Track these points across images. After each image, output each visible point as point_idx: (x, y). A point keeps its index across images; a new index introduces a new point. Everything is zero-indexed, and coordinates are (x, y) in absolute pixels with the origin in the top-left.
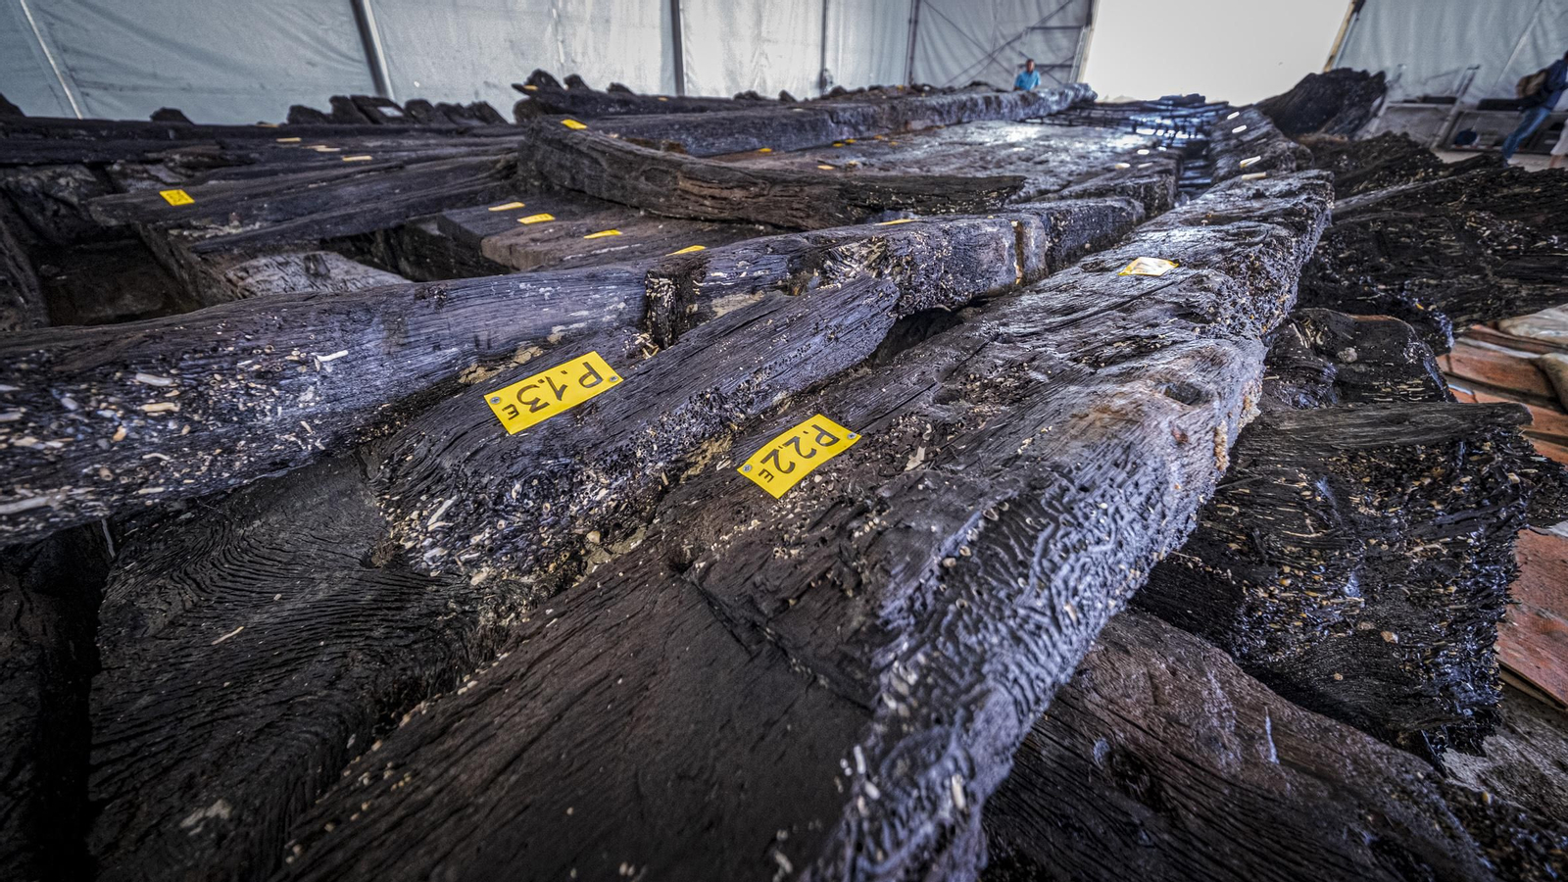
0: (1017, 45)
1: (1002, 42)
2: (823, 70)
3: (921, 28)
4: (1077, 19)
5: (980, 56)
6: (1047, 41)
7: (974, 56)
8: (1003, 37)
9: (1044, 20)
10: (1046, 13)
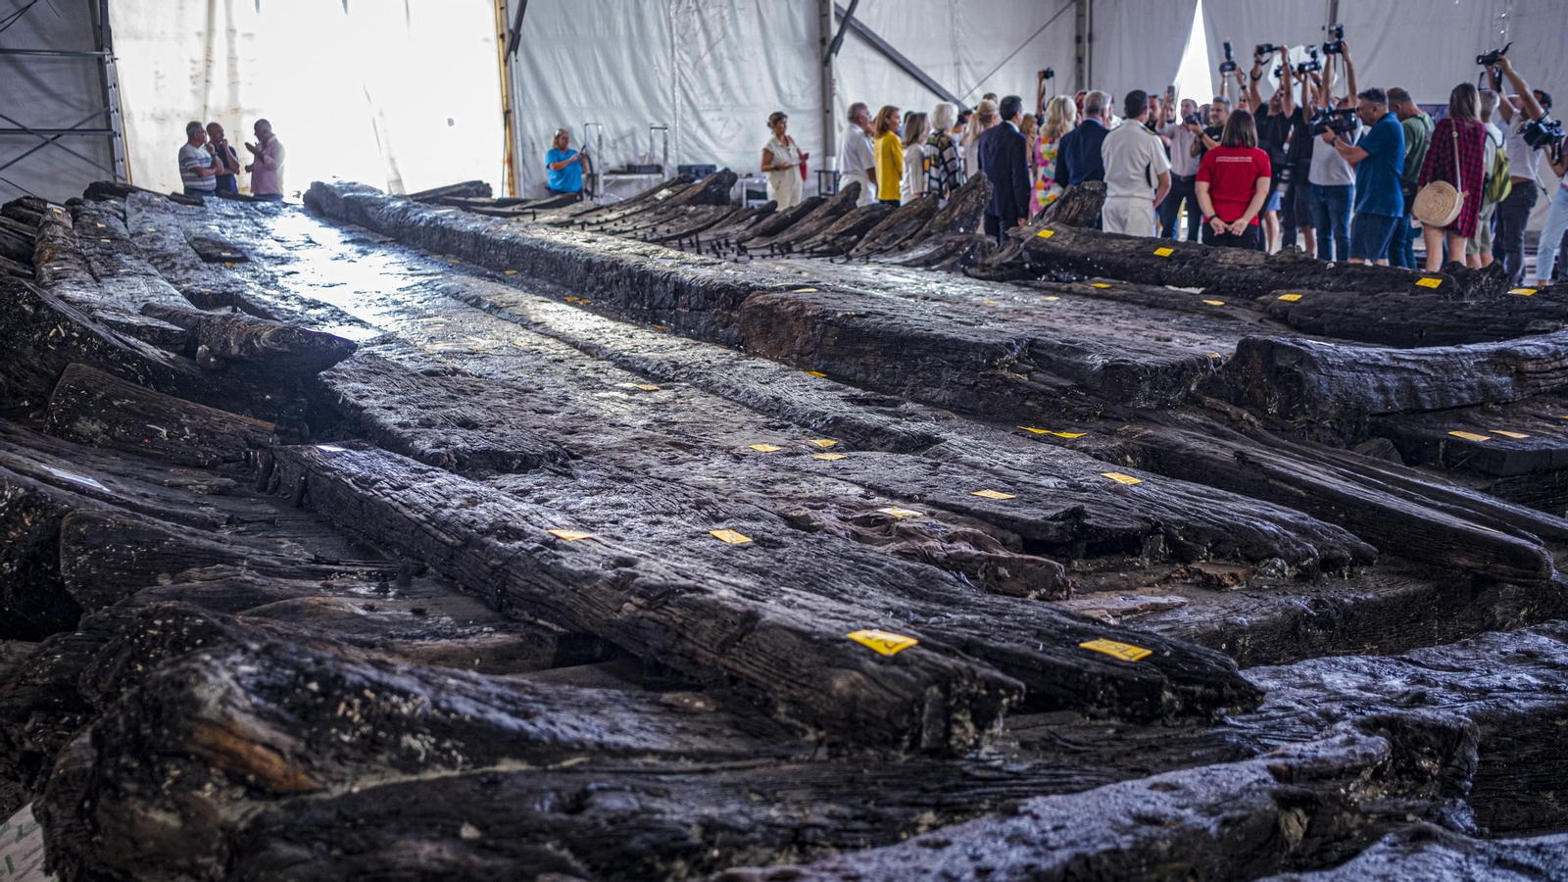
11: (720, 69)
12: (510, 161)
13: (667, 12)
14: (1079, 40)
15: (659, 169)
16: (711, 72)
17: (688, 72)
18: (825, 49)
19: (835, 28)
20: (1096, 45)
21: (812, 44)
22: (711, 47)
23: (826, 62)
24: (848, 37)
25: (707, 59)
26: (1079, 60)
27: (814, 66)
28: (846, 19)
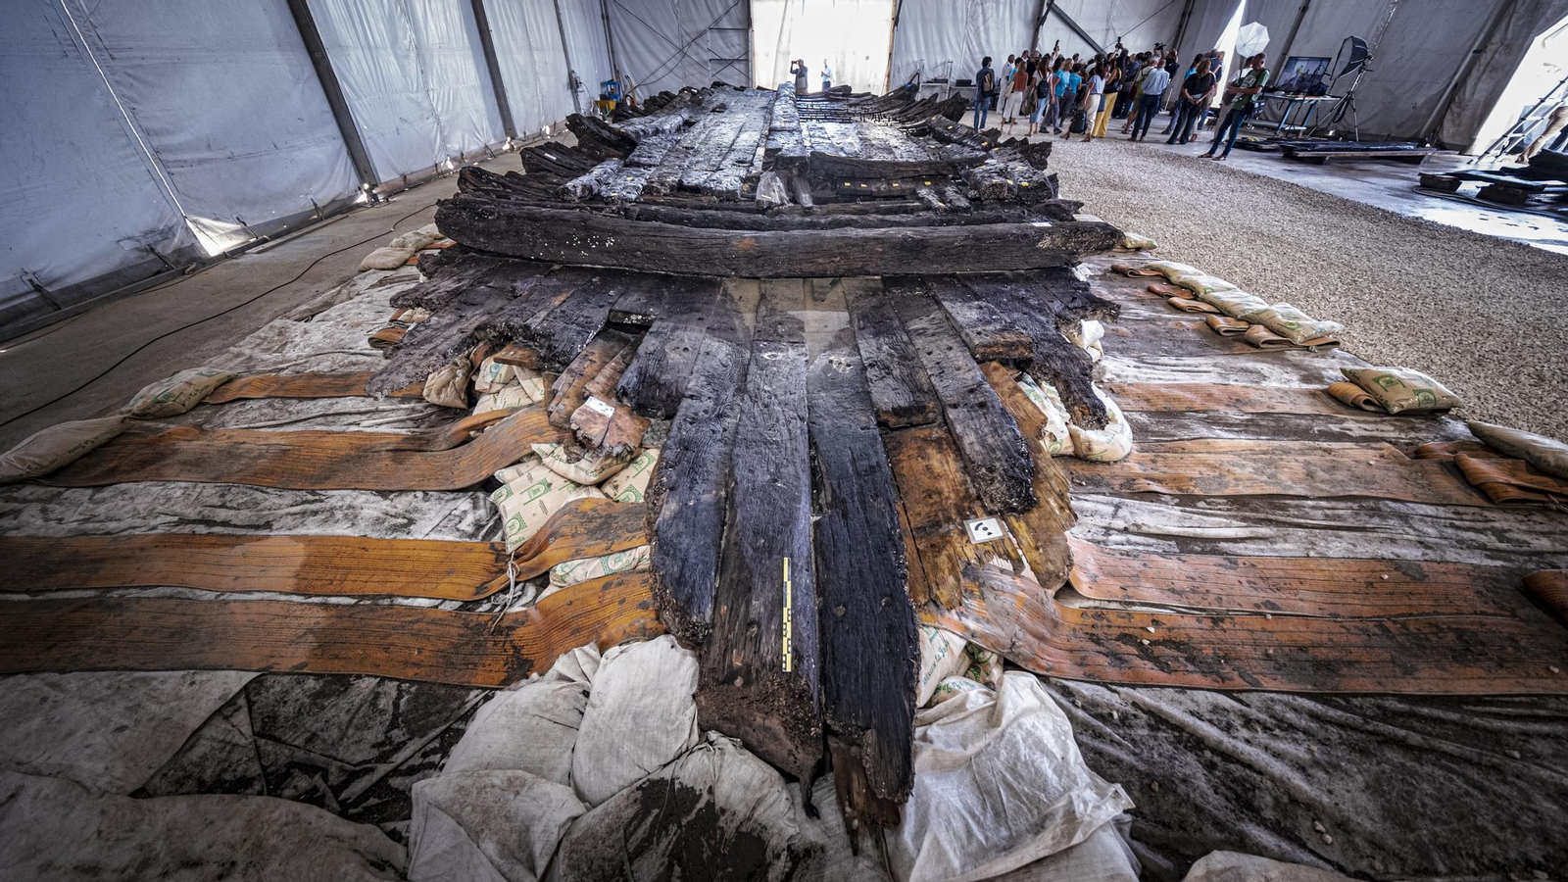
0: (699, 41)
1: (688, 39)
2: (571, 73)
3: (613, 23)
4: (740, 22)
5: (673, 51)
6: (723, 38)
7: (668, 51)
8: (688, 34)
9: (717, 21)
10: (717, 17)
11: (987, 33)
12: (889, 76)
13: (967, 4)
14: (1184, 14)
15: (946, 81)
16: (983, 35)
17: (971, 35)
18: (1039, 21)
19: (1045, 9)
20: (1192, 16)
21: (1033, 21)
22: (985, 22)
23: (1037, 30)
24: (1050, 16)
25: (982, 28)
26: (1180, 26)
27: (1032, 32)
28: (1051, 6)
